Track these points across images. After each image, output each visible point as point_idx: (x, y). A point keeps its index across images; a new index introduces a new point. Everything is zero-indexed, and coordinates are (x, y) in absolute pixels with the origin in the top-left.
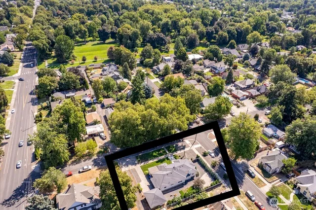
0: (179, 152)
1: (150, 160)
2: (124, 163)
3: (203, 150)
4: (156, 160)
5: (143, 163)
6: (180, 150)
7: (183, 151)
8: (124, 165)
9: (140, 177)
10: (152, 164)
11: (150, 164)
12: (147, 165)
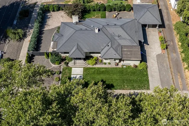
10: (124, 86)
11: (128, 86)
12: (134, 88)
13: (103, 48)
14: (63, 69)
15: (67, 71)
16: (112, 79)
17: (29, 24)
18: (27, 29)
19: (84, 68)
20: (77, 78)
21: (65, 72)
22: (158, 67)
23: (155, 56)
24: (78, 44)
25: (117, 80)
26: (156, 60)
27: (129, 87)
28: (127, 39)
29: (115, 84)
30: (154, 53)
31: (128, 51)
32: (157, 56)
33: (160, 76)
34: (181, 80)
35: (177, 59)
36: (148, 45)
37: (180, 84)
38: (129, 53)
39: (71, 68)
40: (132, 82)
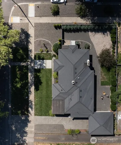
0: (32, 47)
1: (28, 97)
2: (18, 135)
3: (45, 6)
4: (33, 89)
5: (30, 109)
6: (28, 42)
7: (32, 40)
8: (22, 136)
9: (54, 123)
10: (37, 98)
11: (37, 100)
12: (35, 105)
13: (61, 85)
14: (50, 53)
15: (49, 56)
16: (42, 90)
17: (97, 17)
18: (91, 16)
19: (52, 69)
20: (44, 64)
21: (48, 55)
22: (52, 125)
23: (62, 124)
24: (64, 66)
25: (42, 93)
26: (58, 124)
27: (37, 102)
28: (69, 106)
29: (38, 92)
30: (65, 123)
31: (59, 104)
32: (62, 125)
33: (45, 125)
34: (42, 139)
35: (60, 140)
36: (73, 120)
37: (39, 137)
38: (58, 105)
39: (51, 59)
40: (40, 104)
